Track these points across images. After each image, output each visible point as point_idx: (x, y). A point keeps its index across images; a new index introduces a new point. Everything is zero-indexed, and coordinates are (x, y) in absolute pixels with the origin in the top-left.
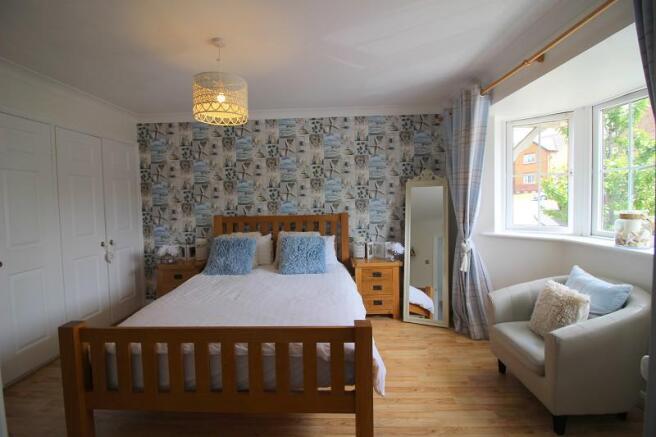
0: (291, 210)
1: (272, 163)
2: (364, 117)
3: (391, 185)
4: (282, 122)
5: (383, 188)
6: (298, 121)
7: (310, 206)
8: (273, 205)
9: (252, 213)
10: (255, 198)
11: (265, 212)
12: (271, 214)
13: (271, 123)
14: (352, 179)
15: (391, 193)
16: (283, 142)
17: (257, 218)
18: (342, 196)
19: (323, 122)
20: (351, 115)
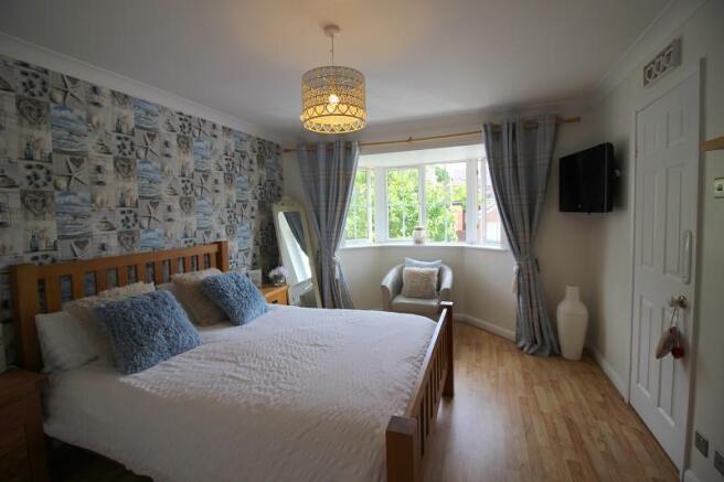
0: (155, 242)
1: (124, 166)
2: (230, 130)
3: (253, 209)
4: (138, 104)
5: (247, 212)
6: (163, 110)
7: (179, 236)
8: (127, 237)
9: (90, 252)
10: (94, 226)
11: (114, 248)
12: (125, 252)
13: (121, 98)
14: (221, 200)
15: (253, 217)
16: (140, 134)
17: (99, 260)
18: (213, 221)
19: (192, 121)
20: (220, 123)
